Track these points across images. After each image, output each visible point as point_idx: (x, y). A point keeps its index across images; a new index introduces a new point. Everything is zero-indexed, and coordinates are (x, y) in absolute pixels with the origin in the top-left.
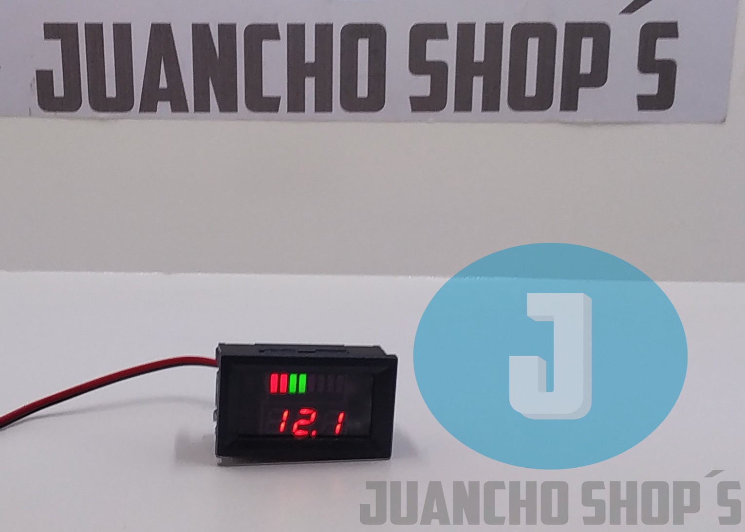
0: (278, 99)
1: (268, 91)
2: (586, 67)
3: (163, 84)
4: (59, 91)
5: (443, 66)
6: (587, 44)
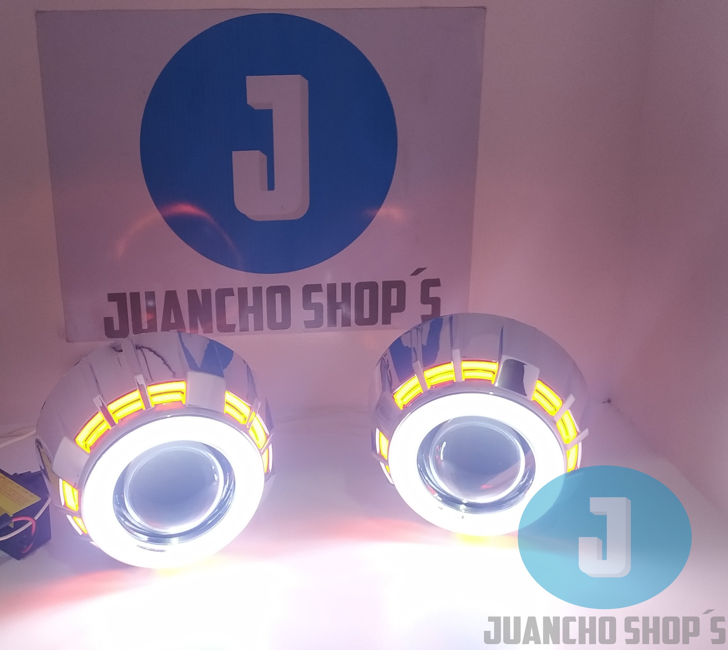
0: (234, 326)
1: (229, 322)
2: (394, 303)
3: (173, 321)
4: (116, 327)
5: (321, 305)
6: (394, 291)
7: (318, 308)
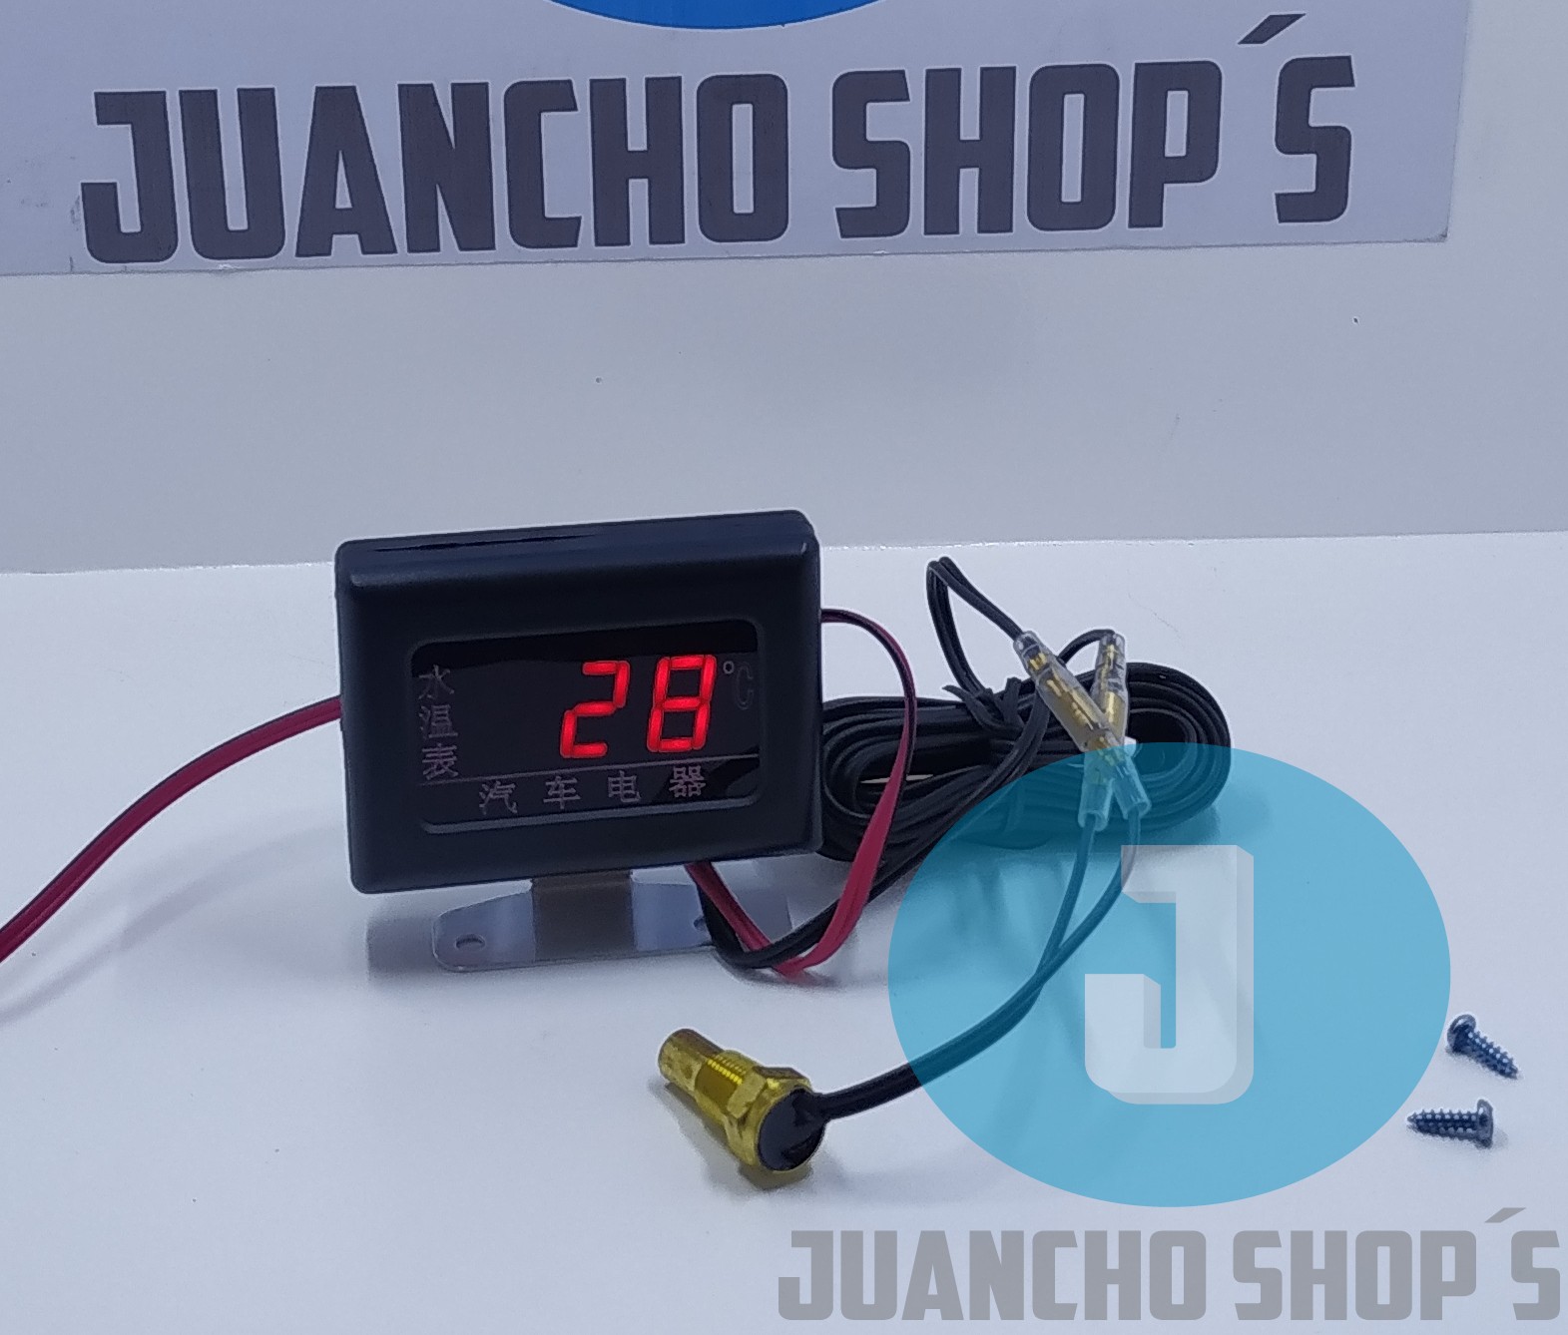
0: (575, 222)
1: (555, 207)
2: (1176, 144)
3: (343, 200)
4: (130, 220)
5: (900, 150)
6: (1177, 104)
7: (889, 160)
